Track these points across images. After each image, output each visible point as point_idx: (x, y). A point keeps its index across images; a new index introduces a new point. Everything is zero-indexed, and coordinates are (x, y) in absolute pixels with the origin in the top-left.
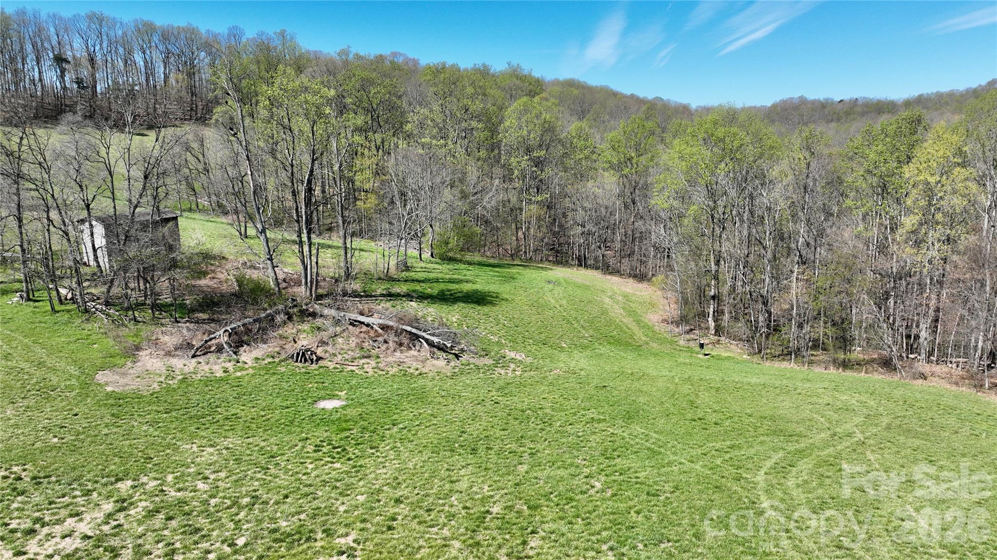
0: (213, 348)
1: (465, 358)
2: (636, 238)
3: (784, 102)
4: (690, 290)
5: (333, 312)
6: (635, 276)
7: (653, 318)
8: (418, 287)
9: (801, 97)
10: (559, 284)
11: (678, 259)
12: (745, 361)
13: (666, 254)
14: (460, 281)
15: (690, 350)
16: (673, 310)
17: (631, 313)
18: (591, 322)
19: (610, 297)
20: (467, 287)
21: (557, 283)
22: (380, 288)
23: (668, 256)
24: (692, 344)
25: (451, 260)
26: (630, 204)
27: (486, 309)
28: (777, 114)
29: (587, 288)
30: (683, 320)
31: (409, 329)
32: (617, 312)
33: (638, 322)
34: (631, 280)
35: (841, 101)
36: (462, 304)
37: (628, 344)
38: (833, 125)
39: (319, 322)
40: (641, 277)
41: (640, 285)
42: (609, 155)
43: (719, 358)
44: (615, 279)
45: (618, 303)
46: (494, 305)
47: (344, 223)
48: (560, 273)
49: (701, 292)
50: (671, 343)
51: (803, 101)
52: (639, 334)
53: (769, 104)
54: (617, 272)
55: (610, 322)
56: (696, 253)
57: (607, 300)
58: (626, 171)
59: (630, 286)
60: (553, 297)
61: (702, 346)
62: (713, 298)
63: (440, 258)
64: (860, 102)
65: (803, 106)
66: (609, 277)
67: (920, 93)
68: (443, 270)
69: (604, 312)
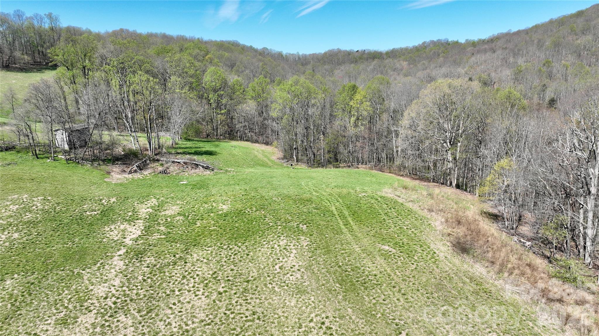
0: (133, 171)
1: (215, 170)
2: (264, 127)
3: (330, 51)
4: (287, 147)
5: (165, 159)
6: (265, 143)
7: (274, 158)
8: (186, 150)
9: (338, 49)
10: (236, 147)
11: (282, 135)
12: (307, 169)
13: (277, 133)
14: (200, 148)
15: (288, 167)
16: (281, 155)
17: (266, 156)
18: (252, 160)
19: (257, 151)
20: (204, 149)
21: (235, 147)
22: (173, 151)
23: (278, 134)
24: (288, 165)
25: (189, 140)
26: (261, 114)
27: (214, 156)
28: (327, 58)
29: (248, 148)
30: (285, 157)
31: (195, 163)
32: (260, 156)
33: (269, 159)
34: (263, 145)
35: (358, 51)
36: (205, 155)
37: (266, 166)
38: (353, 65)
39: (160, 162)
40: (267, 144)
41: (267, 147)
42: (251, 93)
43: (298, 169)
44: (257, 145)
45: (260, 153)
46: (216, 155)
47: (157, 126)
48: (234, 143)
49: (291, 148)
50: (281, 165)
51: (339, 51)
52: (270, 163)
53: (323, 52)
54: (256, 142)
55: (259, 160)
56: (288, 132)
57: (256, 152)
58: (259, 100)
59: (263, 147)
60: (236, 152)
61: (292, 165)
62: (295, 148)
63: (185, 139)
64: (366, 52)
65: (339, 54)
66: (254, 144)
67: (393, 48)
68: (189, 144)
69: (256, 156)
